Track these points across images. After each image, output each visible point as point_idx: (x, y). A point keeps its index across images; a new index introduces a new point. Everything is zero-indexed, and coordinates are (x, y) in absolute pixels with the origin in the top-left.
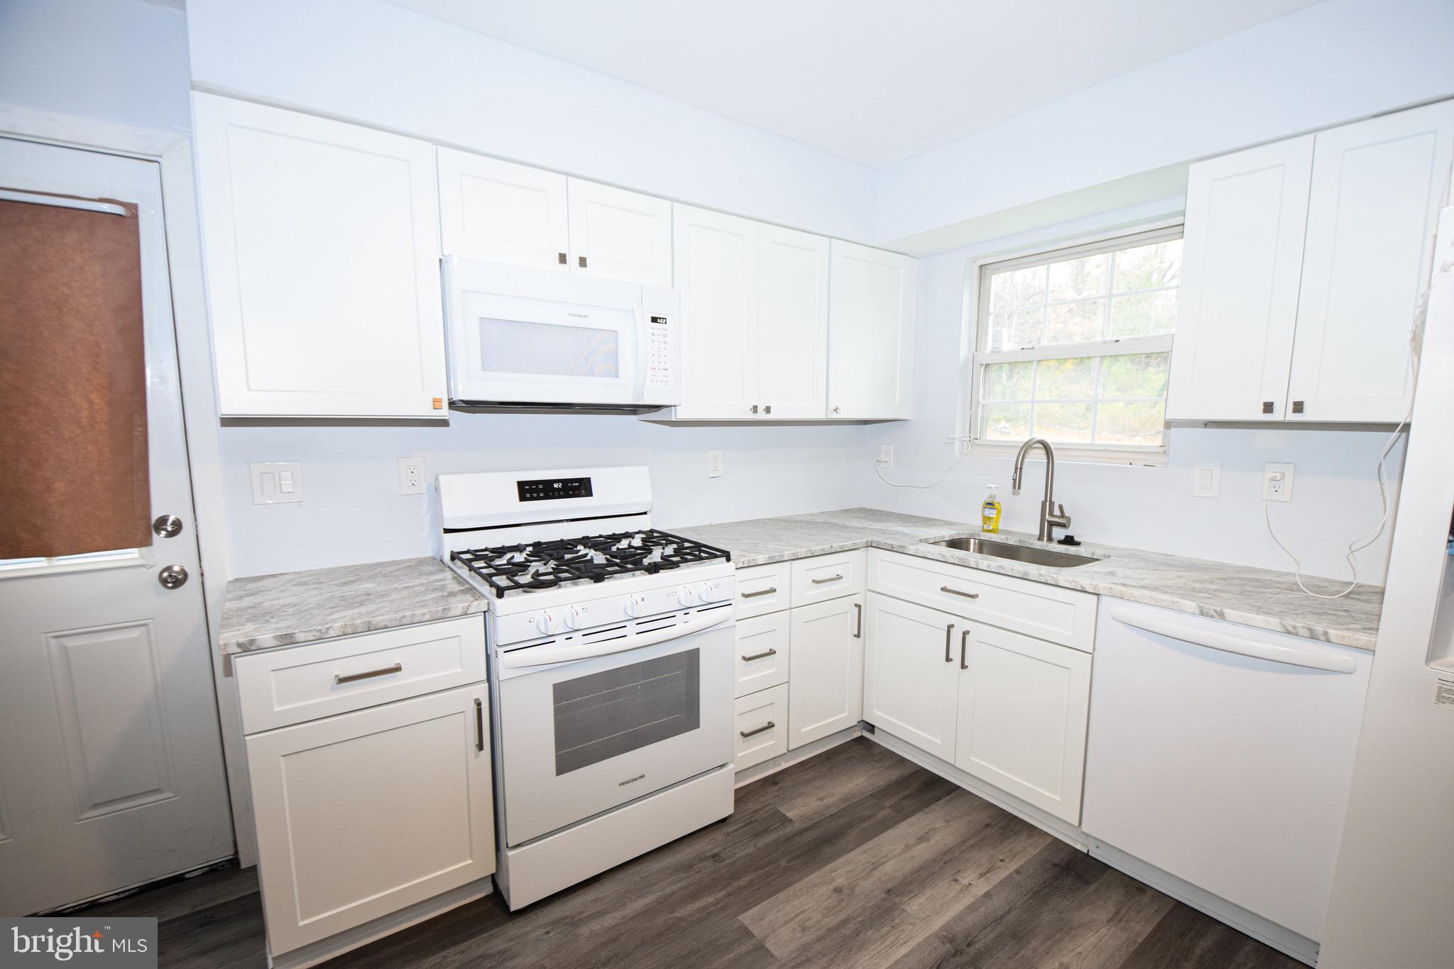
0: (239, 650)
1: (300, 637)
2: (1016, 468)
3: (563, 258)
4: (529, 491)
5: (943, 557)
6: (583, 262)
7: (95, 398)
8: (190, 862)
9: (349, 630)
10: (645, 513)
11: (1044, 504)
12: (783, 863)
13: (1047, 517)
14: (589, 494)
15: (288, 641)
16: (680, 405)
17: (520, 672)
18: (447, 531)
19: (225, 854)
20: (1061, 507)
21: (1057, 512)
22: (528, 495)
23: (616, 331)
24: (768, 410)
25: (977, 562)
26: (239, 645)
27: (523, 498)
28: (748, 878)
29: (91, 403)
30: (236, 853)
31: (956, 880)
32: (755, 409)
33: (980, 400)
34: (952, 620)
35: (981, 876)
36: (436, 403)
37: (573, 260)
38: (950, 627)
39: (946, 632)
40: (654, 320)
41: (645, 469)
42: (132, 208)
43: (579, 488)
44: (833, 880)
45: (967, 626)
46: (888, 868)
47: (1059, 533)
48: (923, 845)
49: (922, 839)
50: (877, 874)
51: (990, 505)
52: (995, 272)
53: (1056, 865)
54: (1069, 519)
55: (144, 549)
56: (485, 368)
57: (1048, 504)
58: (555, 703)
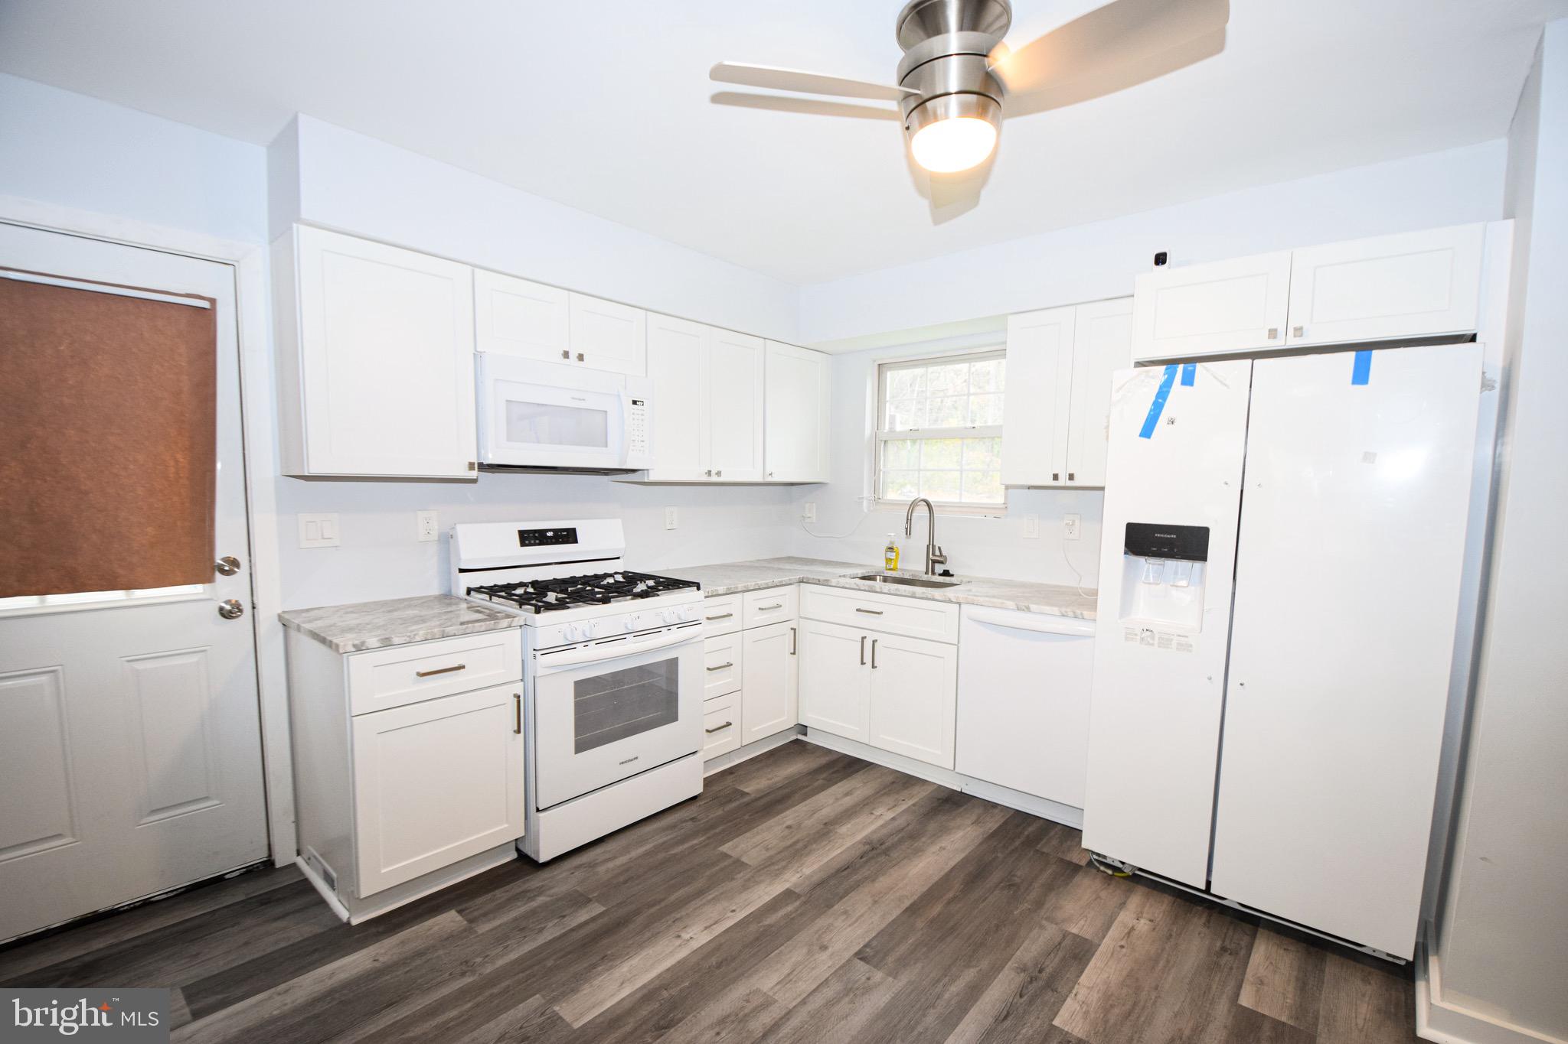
0: (354, 650)
1: (396, 640)
2: (907, 519)
3: (566, 355)
4: (528, 538)
5: (857, 585)
6: (581, 357)
7: (179, 457)
8: (229, 864)
9: (429, 637)
10: (618, 558)
11: (928, 547)
12: (747, 817)
13: (931, 556)
14: (575, 541)
15: (388, 643)
16: (653, 469)
17: (553, 671)
18: (462, 571)
19: (261, 856)
20: (939, 548)
21: (937, 553)
22: (527, 542)
23: (606, 412)
24: (719, 474)
25: (881, 588)
26: (354, 646)
27: (523, 544)
28: (721, 828)
29: (177, 461)
30: (270, 855)
31: (872, 813)
32: (709, 473)
33: (881, 468)
34: (864, 633)
35: (889, 809)
36: (471, 466)
37: (573, 355)
38: (863, 638)
39: (860, 644)
40: (635, 402)
41: (619, 521)
42: (213, 301)
43: (567, 536)
44: (784, 822)
45: (875, 636)
46: (824, 812)
47: (939, 568)
48: (849, 797)
49: (847, 794)
50: (816, 816)
51: (891, 549)
52: (890, 369)
53: (939, 799)
54: (945, 557)
55: (207, 585)
56: (509, 439)
57: (931, 546)
58: (575, 698)
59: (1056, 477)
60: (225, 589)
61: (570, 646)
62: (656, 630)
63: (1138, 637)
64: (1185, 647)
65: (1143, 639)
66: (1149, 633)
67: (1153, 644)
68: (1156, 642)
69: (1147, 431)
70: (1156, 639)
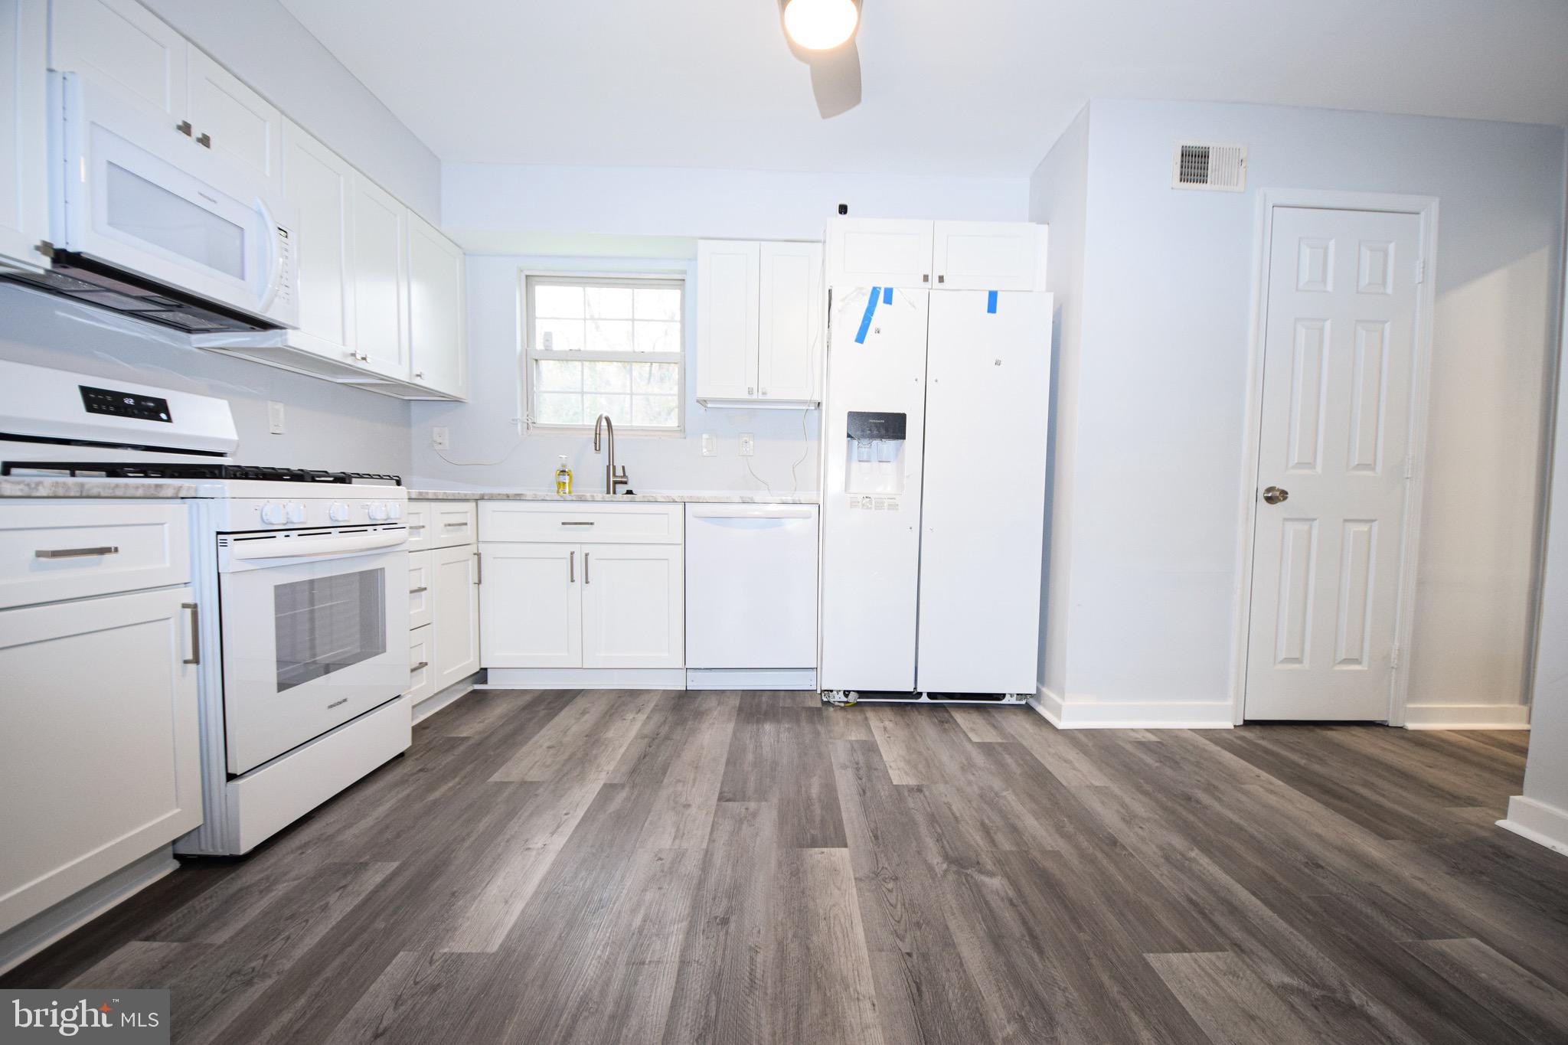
2: (596, 434)
3: (186, 129)
4: (97, 401)
6: (206, 141)
10: (223, 455)
11: (608, 467)
13: (612, 477)
20: (623, 468)
21: (619, 472)
22: (95, 406)
23: (243, 230)
24: (365, 360)
25: (593, 496)
27: (90, 407)
32: (355, 355)
33: (534, 389)
34: (572, 548)
37: (195, 134)
38: (572, 553)
39: (569, 560)
40: (281, 231)
41: (228, 404)
43: (156, 409)
44: (541, 745)
45: (586, 549)
46: (574, 729)
47: (622, 488)
48: (588, 715)
50: (570, 733)
51: (561, 472)
52: (540, 282)
53: (673, 698)
54: (628, 478)
57: (610, 468)
59: (750, 392)
61: (268, 533)
63: (860, 504)
64: (893, 507)
65: (863, 505)
66: (868, 499)
67: (871, 508)
68: (873, 506)
69: (860, 338)
70: (873, 503)
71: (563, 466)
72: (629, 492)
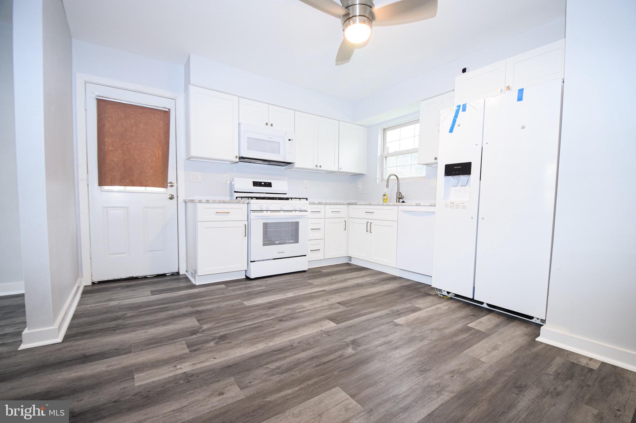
0: (199, 202)
1: (210, 201)
2: (388, 181)
3: (267, 124)
4: (256, 184)
5: (366, 203)
6: (272, 125)
7: (159, 152)
8: (167, 270)
9: (220, 202)
10: (286, 194)
11: (397, 193)
13: (398, 196)
14: (271, 186)
15: (208, 202)
16: (296, 163)
17: (256, 218)
18: (235, 192)
19: (176, 270)
20: (401, 193)
21: (400, 195)
22: (255, 185)
23: (280, 143)
24: (320, 167)
25: (373, 203)
26: (199, 201)
27: (254, 186)
29: (159, 153)
30: (179, 271)
32: (317, 166)
33: (384, 167)
36: (236, 157)
37: (269, 124)
38: (368, 222)
39: (366, 225)
40: (289, 140)
41: (286, 182)
42: (169, 110)
43: (269, 185)
45: (371, 221)
47: (401, 200)
51: (385, 195)
52: (388, 131)
54: (403, 197)
55: (165, 189)
56: (248, 149)
58: (263, 229)
59: (436, 159)
60: (171, 191)
61: (262, 211)
62: (291, 211)
63: (449, 206)
64: (464, 207)
65: (450, 206)
66: (452, 204)
67: (454, 208)
68: (455, 207)
69: (451, 131)
70: (455, 206)
71: (385, 193)
72: (403, 202)
